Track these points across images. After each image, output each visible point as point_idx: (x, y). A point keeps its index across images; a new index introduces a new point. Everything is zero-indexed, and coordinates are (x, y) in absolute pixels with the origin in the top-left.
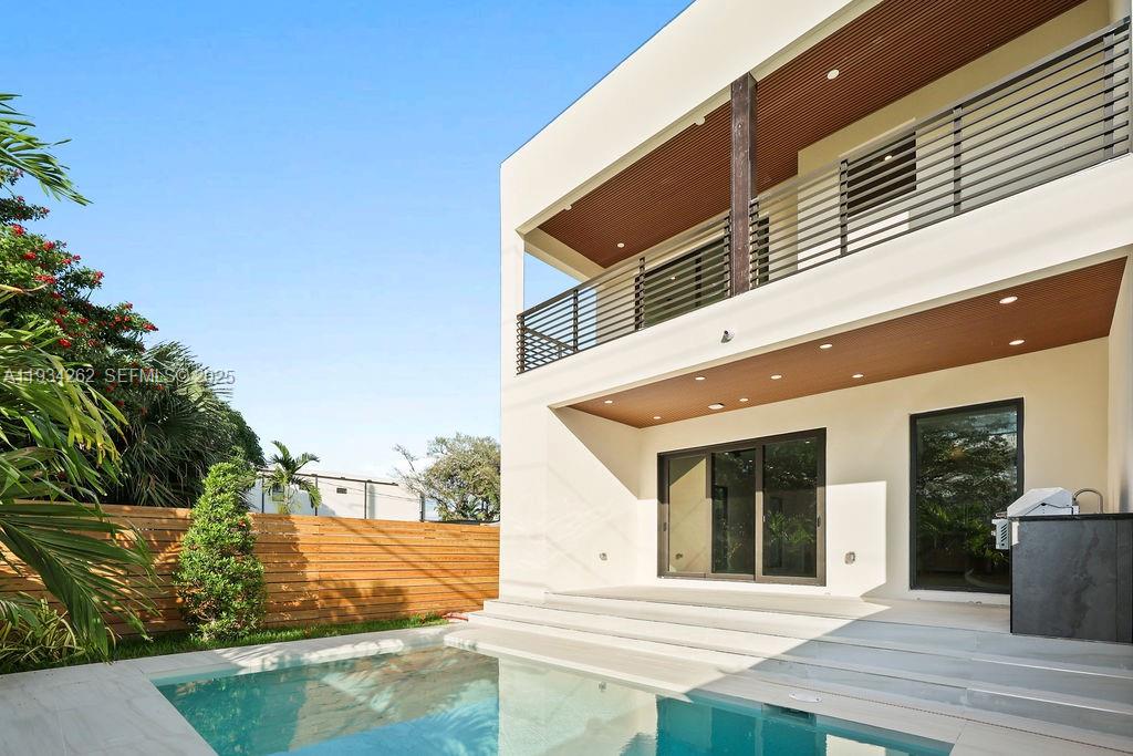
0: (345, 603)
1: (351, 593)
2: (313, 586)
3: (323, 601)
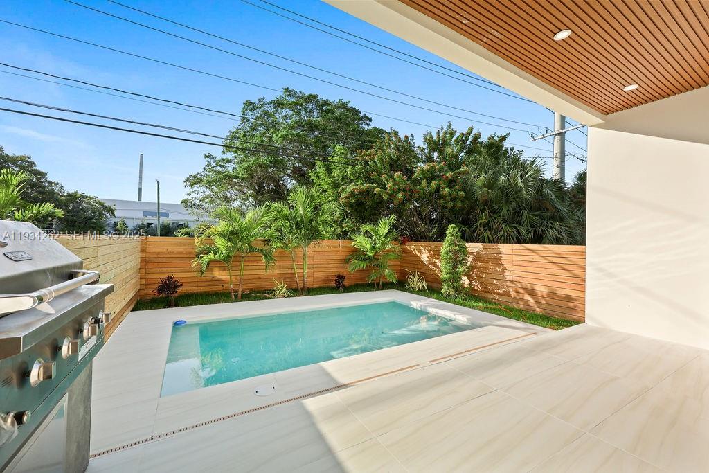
0: (527, 297)
1: (532, 292)
2: (509, 284)
3: (515, 293)
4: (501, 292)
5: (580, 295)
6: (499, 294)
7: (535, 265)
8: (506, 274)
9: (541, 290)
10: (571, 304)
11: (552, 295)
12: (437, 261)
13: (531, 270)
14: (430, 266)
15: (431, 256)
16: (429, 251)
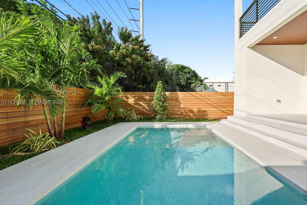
0: (190, 114)
1: (192, 111)
2: (182, 109)
3: (185, 113)
4: (179, 113)
5: (208, 109)
6: (178, 114)
7: (193, 100)
8: (181, 105)
9: (195, 110)
10: (205, 113)
11: (199, 111)
12: (141, 103)
13: (192, 102)
14: (136, 106)
15: (136, 100)
16: (134, 97)
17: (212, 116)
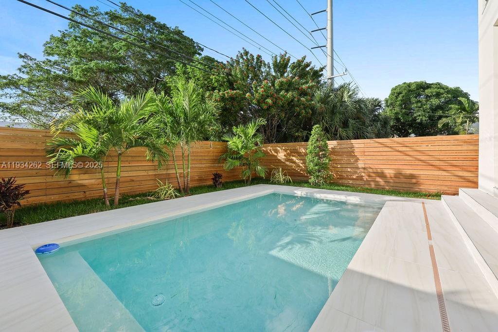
0: (378, 179)
1: (382, 175)
2: (361, 170)
3: (367, 177)
4: (354, 177)
5: (421, 172)
6: (353, 179)
7: (384, 154)
8: (359, 162)
9: (389, 172)
10: (414, 181)
11: (398, 175)
12: (294, 158)
13: (381, 158)
14: (287, 163)
15: (288, 154)
16: (285, 150)
17: (432, 187)
